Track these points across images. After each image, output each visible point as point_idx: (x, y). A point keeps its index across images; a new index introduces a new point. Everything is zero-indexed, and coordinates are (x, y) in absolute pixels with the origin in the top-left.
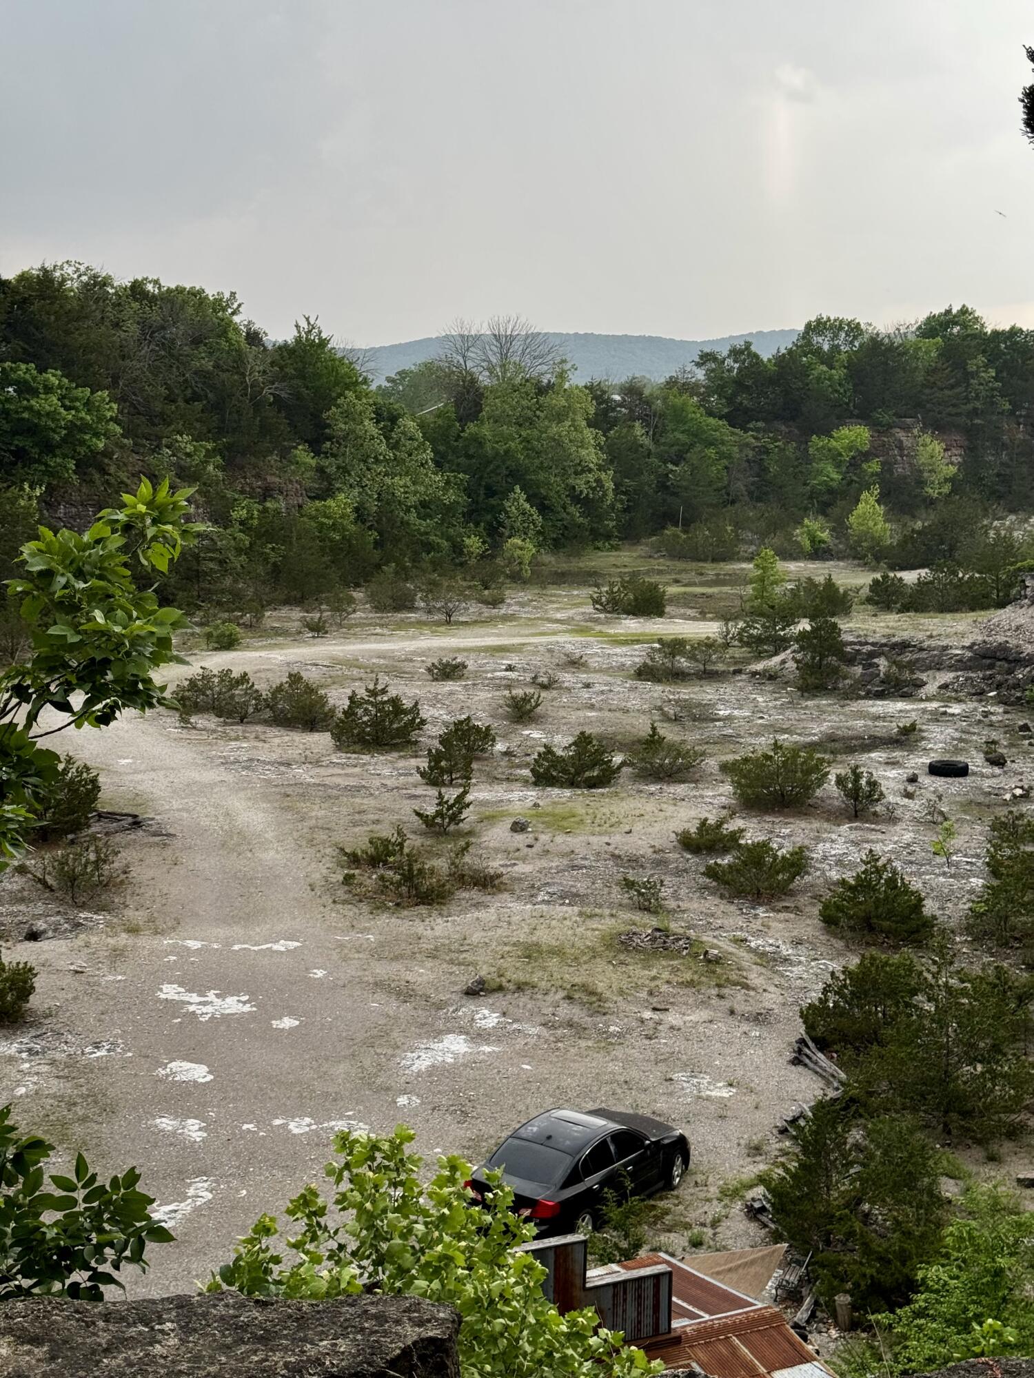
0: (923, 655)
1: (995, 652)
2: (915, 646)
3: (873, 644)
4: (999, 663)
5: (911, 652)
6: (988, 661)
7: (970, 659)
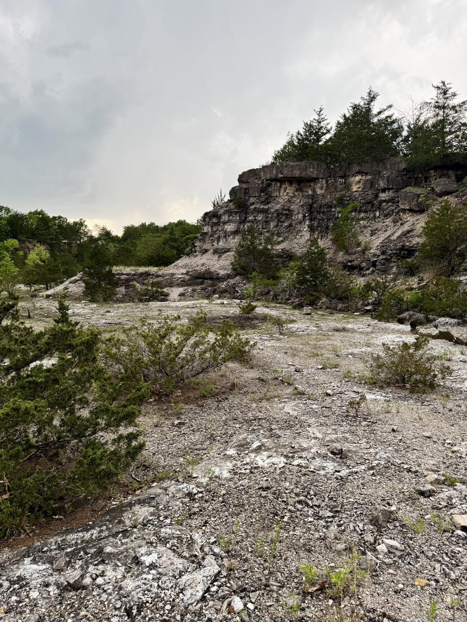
0: (160, 279)
1: (204, 275)
2: (153, 275)
3: (127, 274)
4: (206, 281)
5: (152, 278)
6: (200, 280)
7: (189, 280)
